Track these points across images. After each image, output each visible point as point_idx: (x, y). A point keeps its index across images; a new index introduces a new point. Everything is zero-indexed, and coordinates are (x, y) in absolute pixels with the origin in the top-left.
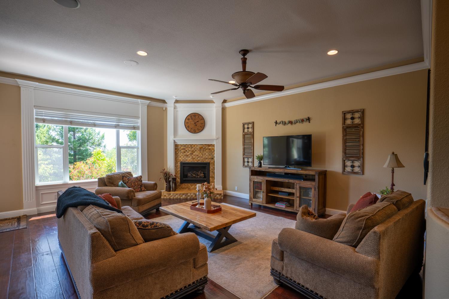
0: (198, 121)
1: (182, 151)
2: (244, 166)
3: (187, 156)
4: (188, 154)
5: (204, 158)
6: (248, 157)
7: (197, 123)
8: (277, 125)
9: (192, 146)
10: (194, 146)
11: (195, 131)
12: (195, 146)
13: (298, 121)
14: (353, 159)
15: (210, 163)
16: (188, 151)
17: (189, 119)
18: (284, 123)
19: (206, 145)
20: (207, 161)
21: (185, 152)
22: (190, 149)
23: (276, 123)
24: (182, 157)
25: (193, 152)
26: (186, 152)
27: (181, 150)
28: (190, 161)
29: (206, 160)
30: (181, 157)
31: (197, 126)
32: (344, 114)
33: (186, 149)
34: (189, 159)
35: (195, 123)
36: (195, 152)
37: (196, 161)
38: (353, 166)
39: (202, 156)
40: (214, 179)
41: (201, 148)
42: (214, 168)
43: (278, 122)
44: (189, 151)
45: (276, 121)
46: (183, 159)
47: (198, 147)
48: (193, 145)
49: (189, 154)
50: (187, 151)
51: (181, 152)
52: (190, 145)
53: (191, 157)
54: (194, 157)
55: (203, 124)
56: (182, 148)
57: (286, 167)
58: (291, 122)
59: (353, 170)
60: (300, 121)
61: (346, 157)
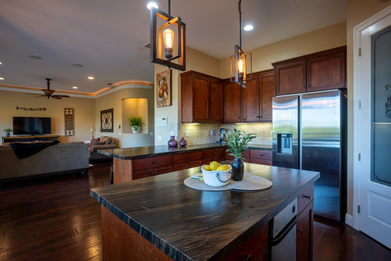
8: (18, 109)
13: (37, 109)
14: (70, 129)
18: (25, 109)
23: (17, 108)
32: (65, 109)
38: (70, 133)
43: (19, 107)
45: (17, 107)
57: (33, 135)
58: (32, 109)
59: (70, 134)
60: (39, 109)
61: (67, 129)
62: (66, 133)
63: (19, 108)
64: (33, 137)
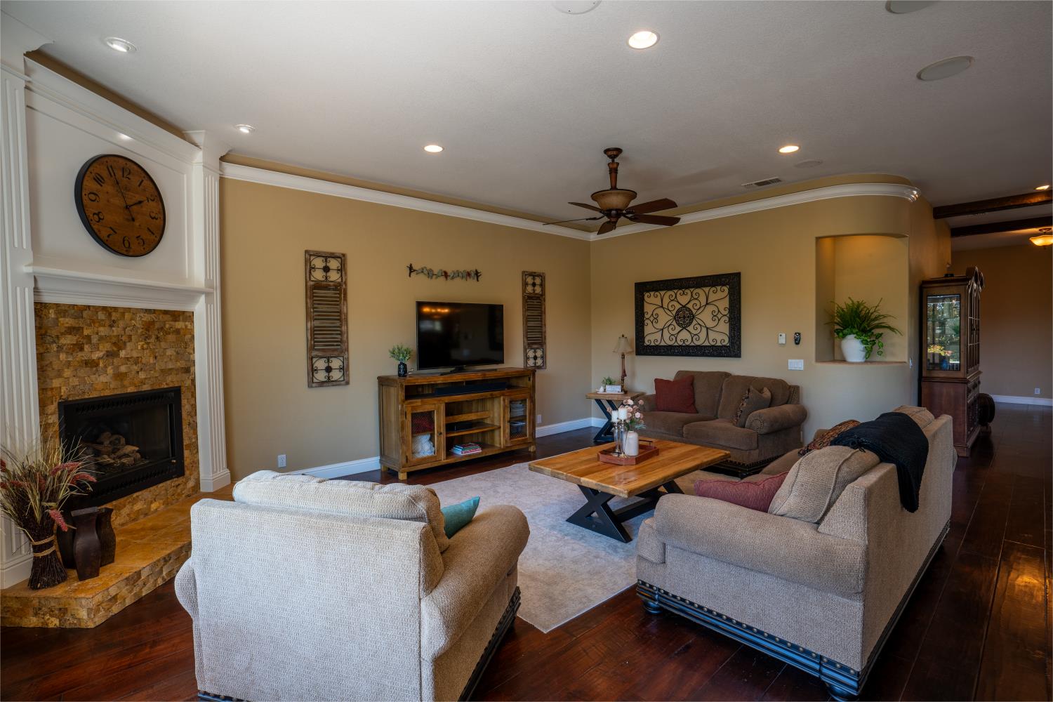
0: (140, 202)
1: (68, 340)
2: (314, 385)
3: (91, 364)
4: (95, 356)
5: (162, 370)
6: (328, 354)
7: (134, 207)
8: (412, 274)
9: (115, 316)
10: (123, 314)
11: (127, 245)
12: (127, 316)
13: (460, 275)
14: (535, 346)
15: (183, 389)
16: (95, 339)
17: (99, 180)
18: (430, 274)
19: (166, 312)
20: (170, 381)
21: (82, 349)
22: (103, 331)
23: (411, 269)
24: (67, 373)
25: (119, 344)
26: (86, 347)
27: (58, 337)
28: (107, 393)
29: (169, 379)
30: (59, 375)
31: (137, 224)
33: (86, 332)
34: (103, 379)
35: (127, 207)
36: (125, 343)
37: (131, 390)
39: (152, 360)
40: (197, 452)
41: (148, 326)
42: (194, 406)
43: (415, 267)
44: (101, 339)
45: (411, 265)
46: (75, 381)
47: (138, 323)
48: (115, 309)
49: (101, 354)
50: (89, 338)
51: (60, 348)
52: (104, 308)
53: (110, 370)
54: (123, 369)
55: (159, 222)
56: (67, 322)
57: (460, 370)
58: (446, 275)
59: (535, 363)
60: (465, 274)
61: (528, 344)
62: (527, 358)
63: (415, 270)
64: (458, 377)
